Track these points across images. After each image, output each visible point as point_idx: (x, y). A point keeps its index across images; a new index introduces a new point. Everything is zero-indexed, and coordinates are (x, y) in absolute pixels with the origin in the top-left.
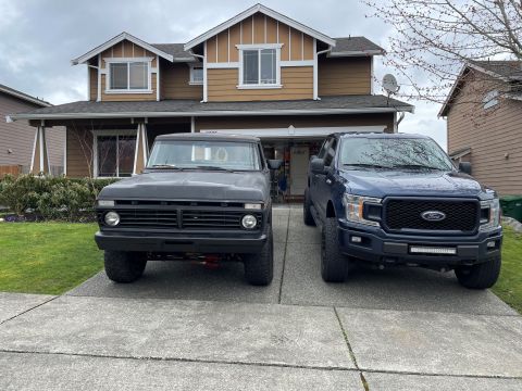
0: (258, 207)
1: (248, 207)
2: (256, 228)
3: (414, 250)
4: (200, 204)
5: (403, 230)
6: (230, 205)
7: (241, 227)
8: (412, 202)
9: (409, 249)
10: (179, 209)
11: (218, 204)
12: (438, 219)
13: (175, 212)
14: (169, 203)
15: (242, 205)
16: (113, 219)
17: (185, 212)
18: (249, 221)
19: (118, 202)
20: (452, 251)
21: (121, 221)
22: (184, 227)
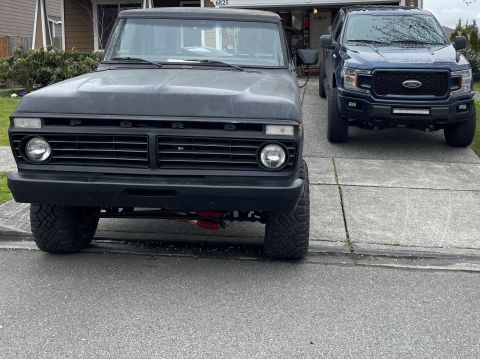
0: (289, 131)
1: (272, 131)
2: (286, 167)
3: (396, 111)
4: (188, 125)
5: (389, 96)
6: (240, 127)
7: (259, 166)
8: (394, 73)
9: (392, 110)
10: (152, 133)
11: (220, 126)
12: (415, 86)
13: (144, 138)
14: (135, 123)
15: (260, 128)
16: (40, 150)
17: (161, 139)
18: (273, 156)
19: (47, 121)
20: (427, 112)
21: (53, 153)
22: (160, 165)
